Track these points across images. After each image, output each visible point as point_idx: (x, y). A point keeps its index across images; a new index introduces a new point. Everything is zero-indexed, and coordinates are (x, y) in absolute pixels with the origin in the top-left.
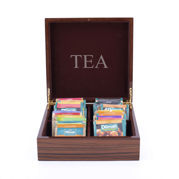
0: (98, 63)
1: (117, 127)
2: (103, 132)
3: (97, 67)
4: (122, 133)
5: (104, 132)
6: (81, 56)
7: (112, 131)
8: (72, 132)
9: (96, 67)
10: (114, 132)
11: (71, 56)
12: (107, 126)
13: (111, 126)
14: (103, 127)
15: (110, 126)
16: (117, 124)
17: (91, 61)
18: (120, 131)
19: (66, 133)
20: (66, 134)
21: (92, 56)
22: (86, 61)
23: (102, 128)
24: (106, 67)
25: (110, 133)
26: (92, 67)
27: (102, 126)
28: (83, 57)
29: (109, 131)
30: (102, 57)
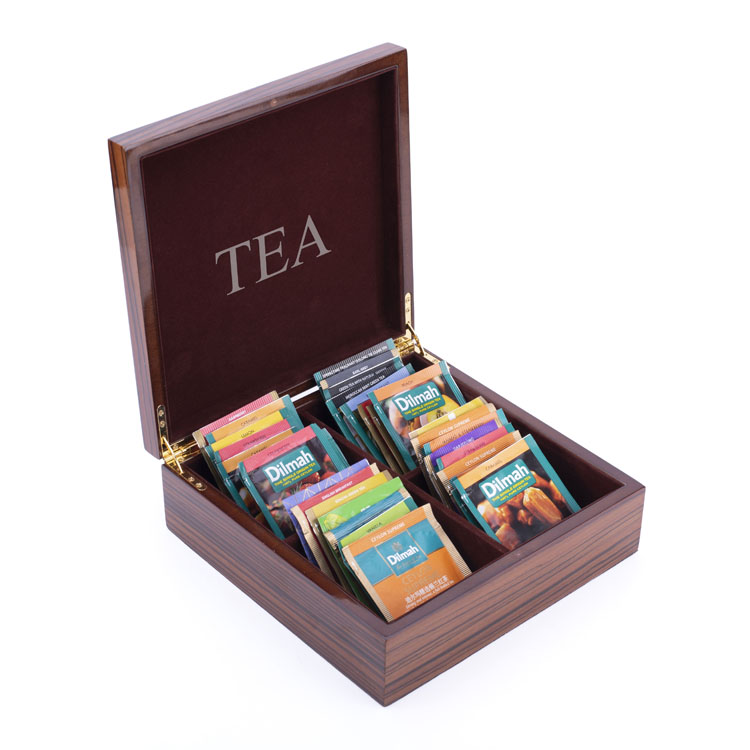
0: (302, 247)
1: (527, 472)
2: (500, 507)
3: (297, 263)
4: (552, 483)
5: (506, 507)
6: (247, 243)
7: (523, 492)
8: (406, 550)
9: (294, 263)
10: (531, 494)
11: (218, 255)
12: (496, 479)
13: (510, 476)
14: (489, 489)
15: (507, 478)
16: (520, 461)
17: (279, 250)
18: (544, 482)
19: (393, 564)
20: (398, 568)
21: (282, 229)
22: (263, 255)
23: (489, 496)
24: (323, 251)
25: (524, 503)
26: (284, 269)
27: (483, 487)
28: (255, 244)
29: (515, 496)
30: (310, 223)
